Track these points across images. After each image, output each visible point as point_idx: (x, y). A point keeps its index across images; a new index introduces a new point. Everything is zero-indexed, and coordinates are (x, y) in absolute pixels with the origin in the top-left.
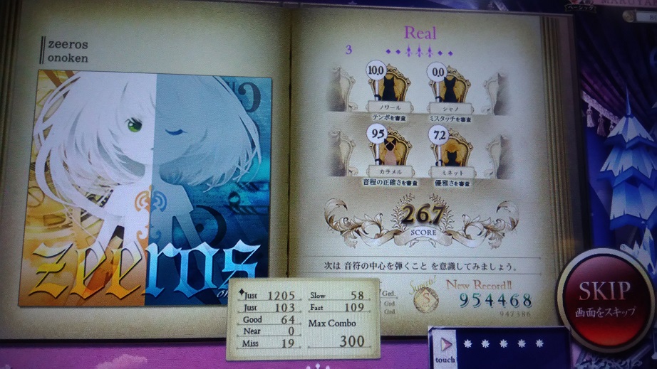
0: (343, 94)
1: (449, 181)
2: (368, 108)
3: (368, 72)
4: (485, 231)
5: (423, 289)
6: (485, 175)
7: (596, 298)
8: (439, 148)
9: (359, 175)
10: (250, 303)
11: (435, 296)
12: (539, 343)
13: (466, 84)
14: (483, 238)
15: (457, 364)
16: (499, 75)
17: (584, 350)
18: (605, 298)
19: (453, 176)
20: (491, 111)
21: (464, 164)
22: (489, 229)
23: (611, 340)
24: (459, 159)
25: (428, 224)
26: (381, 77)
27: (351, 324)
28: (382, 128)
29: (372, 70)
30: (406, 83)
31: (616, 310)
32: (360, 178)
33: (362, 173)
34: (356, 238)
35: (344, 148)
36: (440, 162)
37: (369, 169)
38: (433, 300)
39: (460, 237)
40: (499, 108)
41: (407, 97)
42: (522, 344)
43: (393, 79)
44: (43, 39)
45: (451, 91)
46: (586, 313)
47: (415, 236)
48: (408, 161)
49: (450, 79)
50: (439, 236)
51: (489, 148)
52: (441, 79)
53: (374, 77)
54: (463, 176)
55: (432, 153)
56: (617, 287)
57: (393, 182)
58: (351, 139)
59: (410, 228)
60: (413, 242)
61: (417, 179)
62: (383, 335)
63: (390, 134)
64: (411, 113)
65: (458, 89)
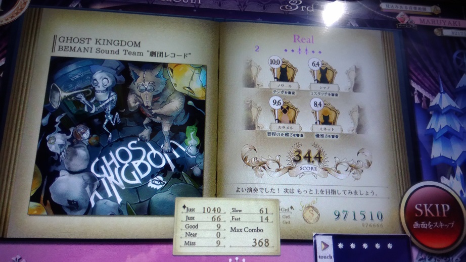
0: (253, 76)
1: (325, 134)
2: (270, 86)
3: (270, 63)
4: (350, 168)
5: (309, 207)
6: (349, 131)
7: (427, 215)
8: (317, 113)
9: (264, 129)
10: (190, 215)
11: (317, 212)
12: (390, 246)
13: (334, 72)
14: (349, 173)
15: (333, 259)
16: (355, 67)
17: (421, 251)
18: (433, 215)
19: (327, 131)
20: (351, 90)
21: (334, 123)
22: (352, 167)
23: (439, 244)
24: (331, 120)
25: (311, 163)
26: (278, 66)
27: (260, 231)
28: (279, 99)
29: (272, 62)
30: (295, 70)
31: (441, 223)
32: (265, 132)
33: (266, 128)
34: (262, 171)
35: (254, 111)
36: (318, 122)
37: (271, 125)
38: (316, 215)
39: (333, 172)
40: (356, 87)
41: (295, 79)
42: (378, 246)
43: (286, 67)
44: (55, 37)
45: (324, 76)
46: (420, 226)
47: (303, 171)
48: (297, 121)
49: (324, 68)
50: (319, 171)
51: (351, 113)
52: (318, 68)
53: (274, 66)
54: (334, 132)
55: (313, 115)
56: (440, 207)
57: (287, 134)
58: (258, 105)
59: (299, 165)
60: (302, 174)
61: (303, 132)
62: (282, 239)
63: (285, 103)
64: (298, 91)
65: (329, 75)
